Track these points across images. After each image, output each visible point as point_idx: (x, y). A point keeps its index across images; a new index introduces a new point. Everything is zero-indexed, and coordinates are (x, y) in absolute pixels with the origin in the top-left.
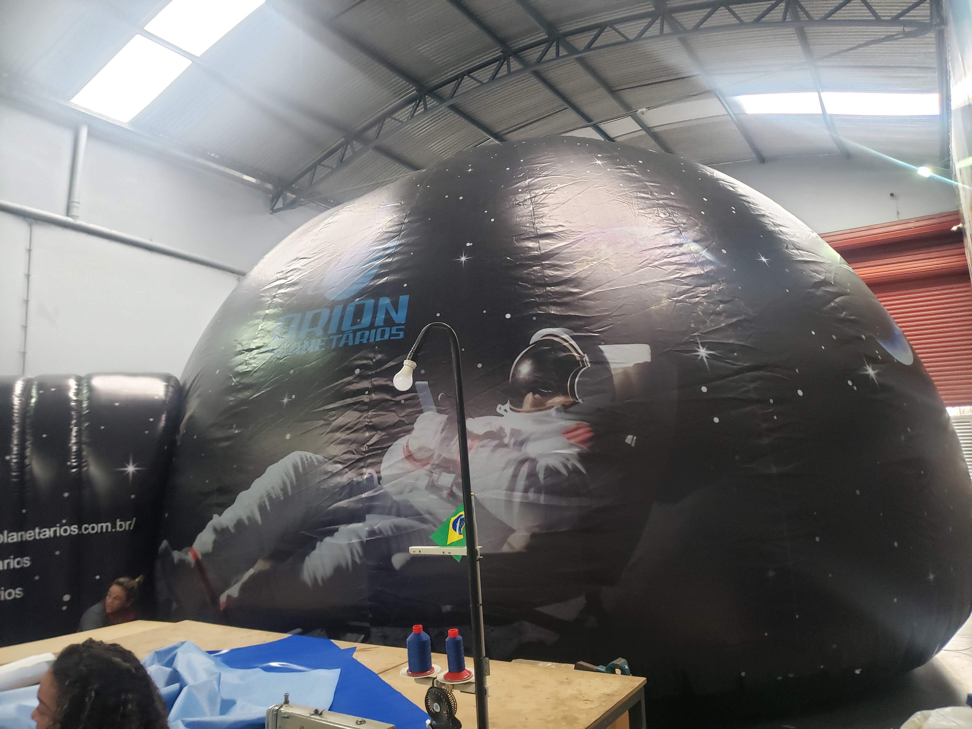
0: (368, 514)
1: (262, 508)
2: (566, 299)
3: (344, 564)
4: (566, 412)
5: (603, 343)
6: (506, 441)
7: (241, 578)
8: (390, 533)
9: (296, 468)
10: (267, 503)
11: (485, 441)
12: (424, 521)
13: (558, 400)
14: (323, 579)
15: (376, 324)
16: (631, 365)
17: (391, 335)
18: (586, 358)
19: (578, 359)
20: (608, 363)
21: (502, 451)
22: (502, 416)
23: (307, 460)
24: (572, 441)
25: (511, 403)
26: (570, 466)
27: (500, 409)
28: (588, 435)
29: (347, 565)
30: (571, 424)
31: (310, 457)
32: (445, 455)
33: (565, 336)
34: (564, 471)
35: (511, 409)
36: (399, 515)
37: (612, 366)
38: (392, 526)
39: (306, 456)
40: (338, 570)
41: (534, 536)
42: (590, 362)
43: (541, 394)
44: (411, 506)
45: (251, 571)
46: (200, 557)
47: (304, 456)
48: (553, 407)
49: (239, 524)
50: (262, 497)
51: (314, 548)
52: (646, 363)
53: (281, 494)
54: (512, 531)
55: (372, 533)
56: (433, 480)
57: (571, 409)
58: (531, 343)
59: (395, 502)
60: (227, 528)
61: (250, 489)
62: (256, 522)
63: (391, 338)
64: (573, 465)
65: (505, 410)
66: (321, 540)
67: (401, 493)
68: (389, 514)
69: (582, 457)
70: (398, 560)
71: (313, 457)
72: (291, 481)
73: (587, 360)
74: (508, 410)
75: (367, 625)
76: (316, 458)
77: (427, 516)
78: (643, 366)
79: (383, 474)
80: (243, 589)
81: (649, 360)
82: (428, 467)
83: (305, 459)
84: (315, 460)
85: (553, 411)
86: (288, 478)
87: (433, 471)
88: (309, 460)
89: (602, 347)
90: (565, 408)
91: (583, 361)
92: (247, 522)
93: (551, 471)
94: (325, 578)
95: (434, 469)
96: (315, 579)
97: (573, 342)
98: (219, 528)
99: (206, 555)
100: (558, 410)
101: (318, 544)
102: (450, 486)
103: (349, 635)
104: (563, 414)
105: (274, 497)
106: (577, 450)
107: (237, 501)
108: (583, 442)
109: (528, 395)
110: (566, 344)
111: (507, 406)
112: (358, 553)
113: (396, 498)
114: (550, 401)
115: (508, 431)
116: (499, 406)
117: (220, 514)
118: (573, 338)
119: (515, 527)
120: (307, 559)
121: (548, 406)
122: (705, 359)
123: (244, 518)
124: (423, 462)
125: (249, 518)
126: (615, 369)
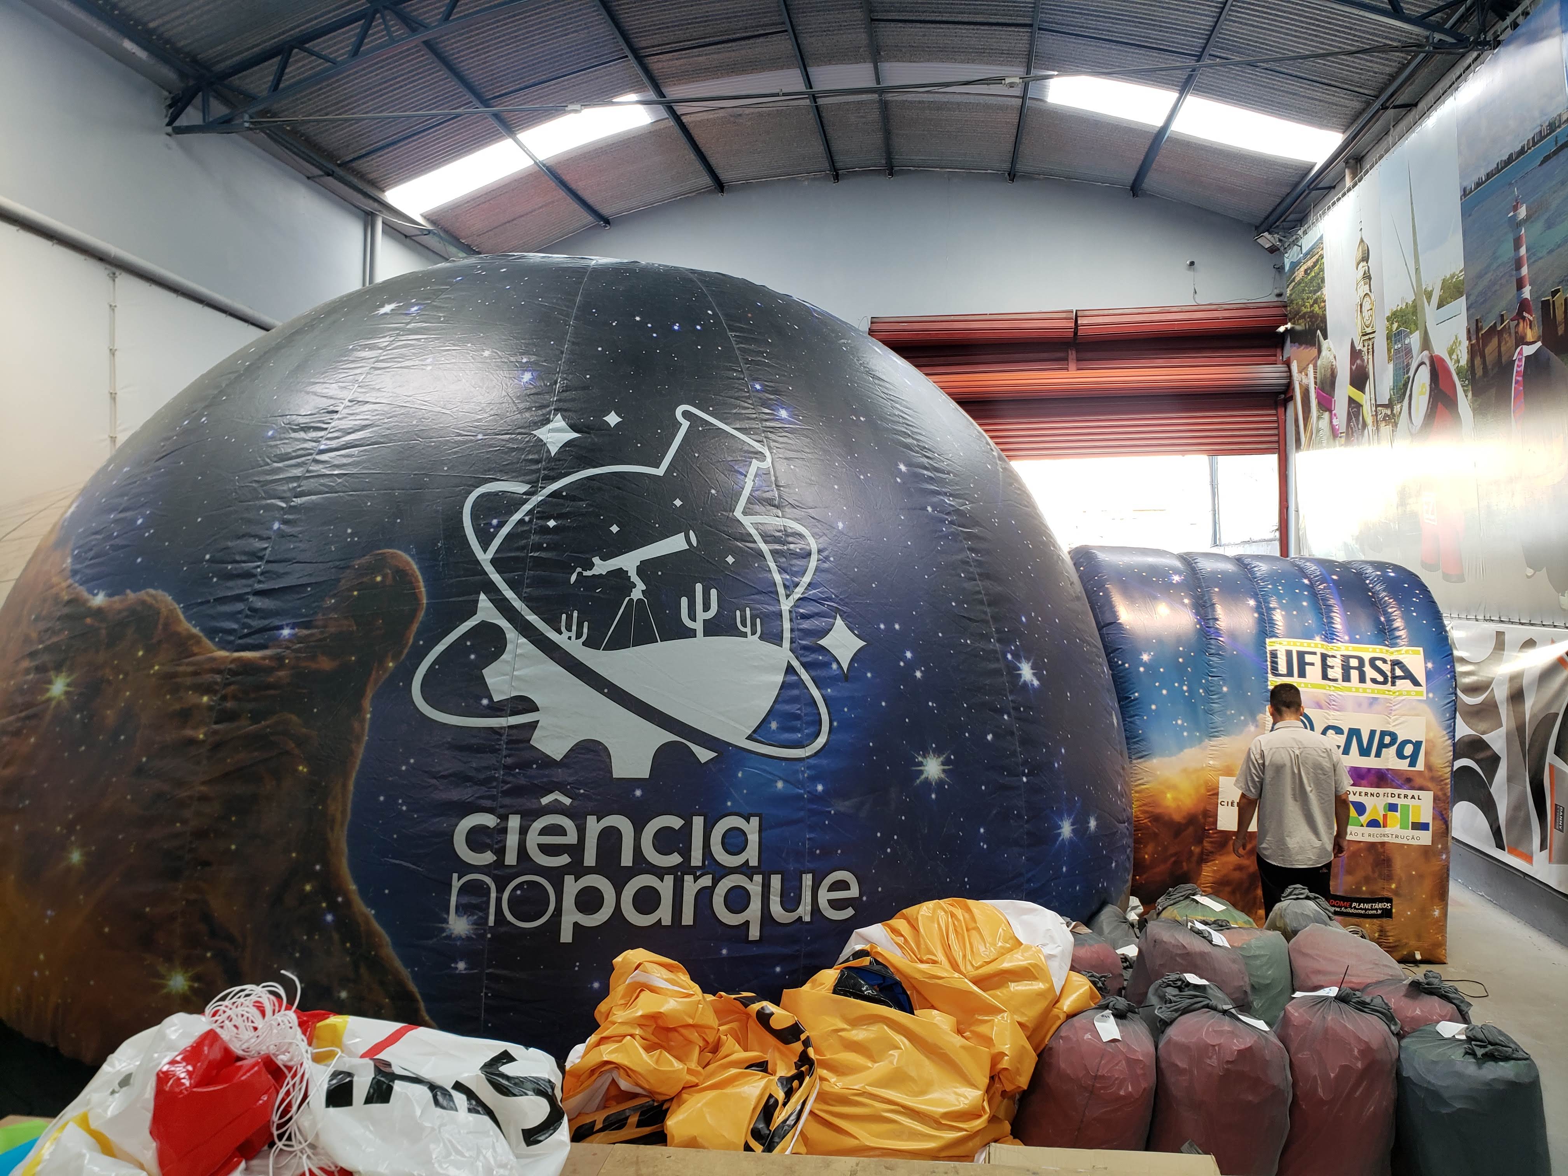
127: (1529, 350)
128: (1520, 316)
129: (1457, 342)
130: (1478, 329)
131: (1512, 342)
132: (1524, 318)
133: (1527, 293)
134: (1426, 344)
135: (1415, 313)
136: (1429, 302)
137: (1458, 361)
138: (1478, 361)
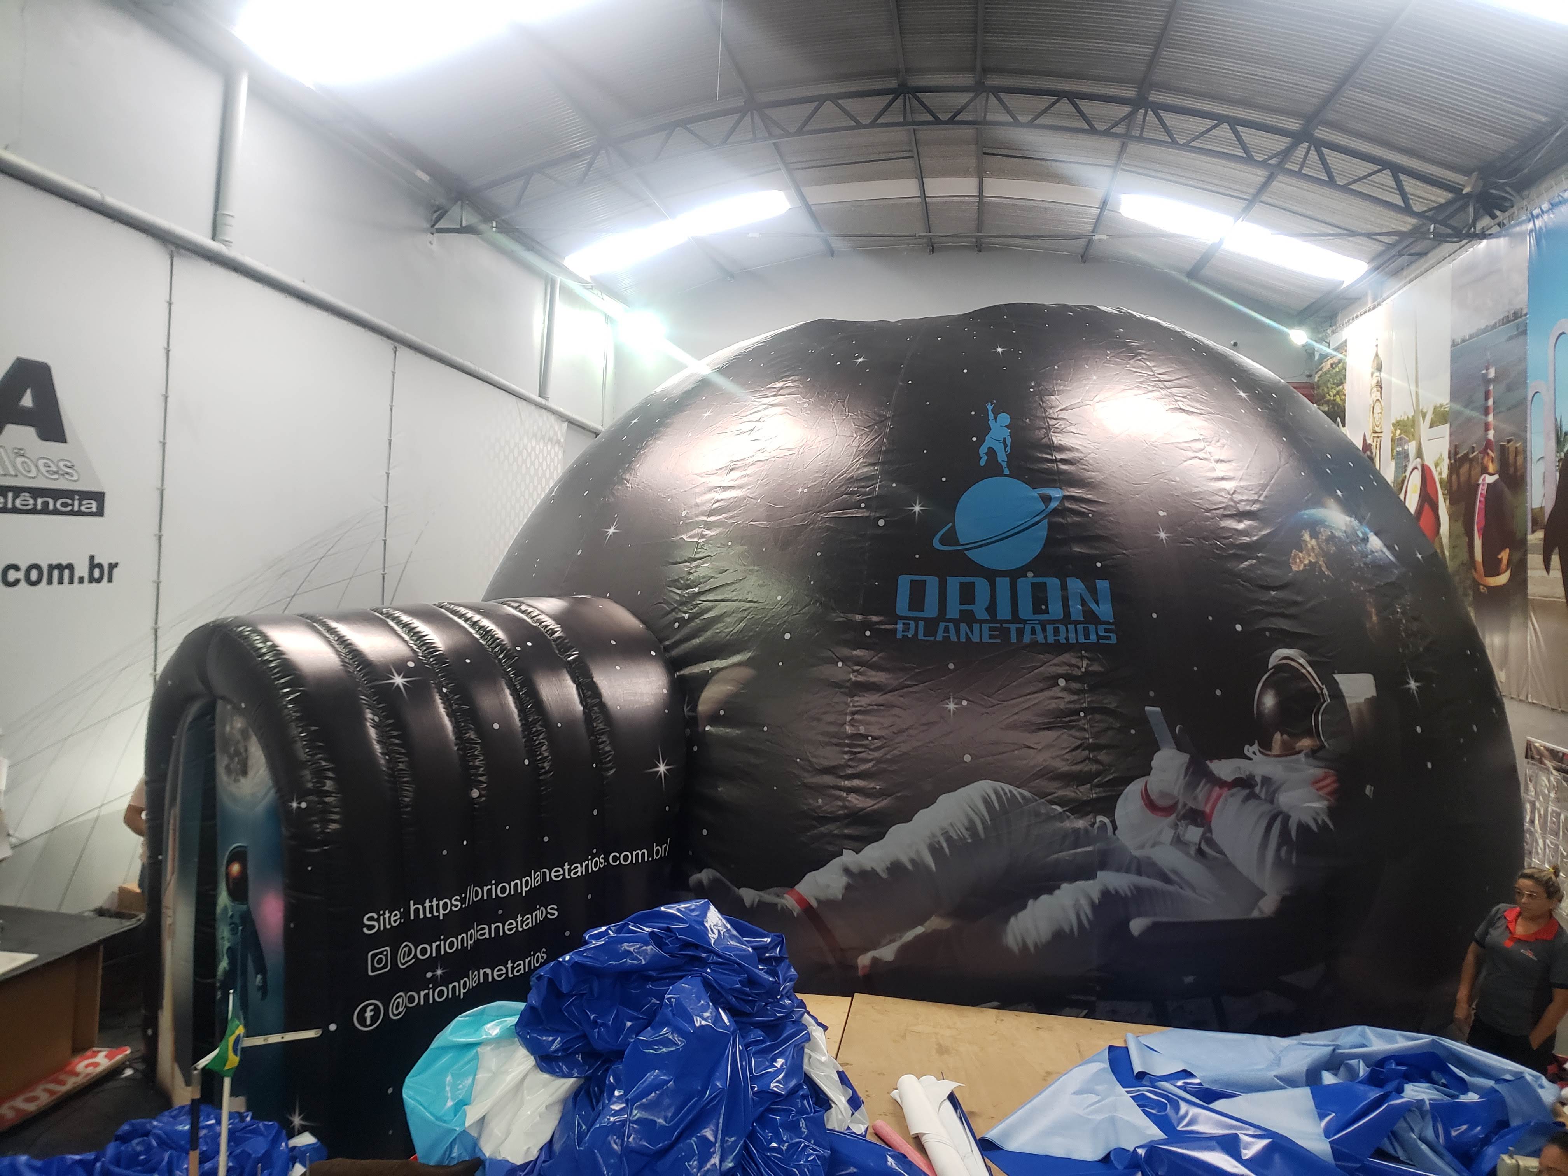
0: (1102, 869)
1: (935, 850)
2: (1292, 610)
3: (1067, 929)
4: (1315, 758)
5: (1336, 672)
6: (1257, 790)
7: (901, 938)
8: (1129, 894)
9: (987, 802)
10: (945, 845)
11: (1235, 790)
12: (1166, 879)
13: (1306, 743)
14: (1036, 946)
15: (1074, 618)
16: (1362, 700)
17: (1099, 637)
18: (1325, 691)
19: (1319, 691)
20: (1343, 697)
21: (1252, 803)
22: (1251, 759)
23: (1005, 794)
24: (1321, 793)
25: (1259, 745)
26: (1320, 822)
27: (1248, 750)
28: (1335, 786)
29: (1072, 930)
30: (1319, 772)
31: (1010, 791)
32: (1191, 804)
33: (1302, 661)
34: (1314, 827)
35: (1260, 751)
36: (1139, 873)
37: (1348, 701)
38: (1132, 887)
39: (1003, 790)
40: (1059, 936)
41: (1284, 900)
42: (1330, 696)
43: (1289, 735)
44: (1153, 864)
45: (919, 930)
46: (814, 904)
47: (1000, 789)
48: (1302, 751)
49: (896, 868)
50: (934, 835)
51: (1024, 907)
52: (1373, 697)
53: (966, 834)
54: (1262, 894)
55: (1106, 894)
56: (1179, 835)
57: (1318, 754)
58: (1270, 666)
59: (1136, 857)
60: (873, 870)
61: (911, 822)
62: (927, 868)
63: (1101, 641)
64: (1323, 821)
65: (1254, 753)
66: (1036, 898)
67: (1142, 847)
68: (1128, 871)
69: (1331, 811)
70: (1137, 926)
71: (1015, 792)
72: (981, 820)
73: (1327, 693)
74: (1257, 752)
75: (1094, 999)
76: (1020, 794)
77: (1172, 876)
78: (1370, 701)
79: (1118, 823)
80: (904, 950)
81: (1375, 694)
82: (1173, 817)
83: (1002, 793)
84: (1018, 796)
85: (1302, 756)
86: (976, 814)
87: (1179, 824)
88: (1009, 795)
89: (1336, 677)
90: (1313, 753)
91: (1323, 695)
92: (909, 866)
93: (1303, 828)
94: (1039, 943)
95: (1179, 821)
96: (1025, 946)
97: (1310, 669)
98: (854, 869)
99: (828, 904)
100: (1307, 755)
101: (1030, 902)
102: (1198, 842)
103: (1067, 1010)
104: (1311, 761)
105: (955, 837)
106: (1326, 803)
107: (887, 835)
108: (1329, 794)
109: (1276, 735)
110: (1304, 671)
111: (1256, 747)
112: (1087, 916)
113: (1137, 853)
114: (1299, 744)
115: (1258, 779)
116: (1247, 747)
117: (857, 852)
118: (1310, 663)
119: (1266, 890)
120: (1013, 919)
121: (1297, 749)
122: (1415, 692)
123: (905, 860)
124: (1168, 810)
125: (912, 861)
126: (1351, 705)
127: (1490, 479)
128: (1485, 452)
129: (1441, 459)
130: (1456, 453)
131: (1478, 469)
132: (1488, 454)
133: (1491, 435)
134: (1419, 454)
135: (1413, 426)
136: (1424, 420)
137: (1441, 474)
138: (1454, 477)
